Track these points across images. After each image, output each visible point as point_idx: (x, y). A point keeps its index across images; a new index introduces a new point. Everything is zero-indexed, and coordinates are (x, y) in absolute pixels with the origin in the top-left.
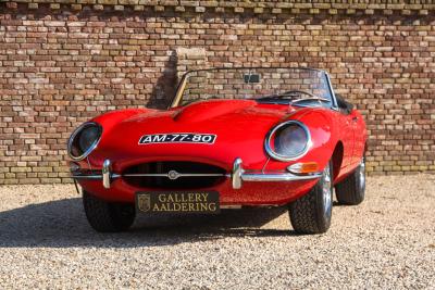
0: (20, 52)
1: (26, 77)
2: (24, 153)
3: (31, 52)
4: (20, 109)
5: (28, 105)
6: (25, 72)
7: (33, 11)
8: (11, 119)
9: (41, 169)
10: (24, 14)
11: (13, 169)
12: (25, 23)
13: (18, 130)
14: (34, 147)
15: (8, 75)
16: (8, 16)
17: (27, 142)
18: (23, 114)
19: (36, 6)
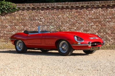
0: (108, 17)
1: (109, 23)
2: (109, 42)
3: (110, 17)
4: (107, 31)
5: (110, 30)
6: (109, 22)
7: (111, 7)
8: (105, 33)
9: (113, 46)
10: (109, 8)
11: (106, 46)
12: (109, 10)
13: (107, 36)
14: (111, 40)
15: (105, 23)
16: (105, 8)
17: (109, 39)
18: (108, 32)
19: (112, 5)
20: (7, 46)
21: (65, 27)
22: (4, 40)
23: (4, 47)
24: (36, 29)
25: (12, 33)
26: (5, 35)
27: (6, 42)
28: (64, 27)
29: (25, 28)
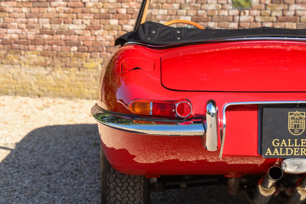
20: (52, 82)
21: (299, 7)
22: (42, 59)
23: (42, 88)
24: (171, 12)
25: (71, 27)
26: (46, 36)
27: (49, 69)
28: (293, 7)
29: (125, 6)
